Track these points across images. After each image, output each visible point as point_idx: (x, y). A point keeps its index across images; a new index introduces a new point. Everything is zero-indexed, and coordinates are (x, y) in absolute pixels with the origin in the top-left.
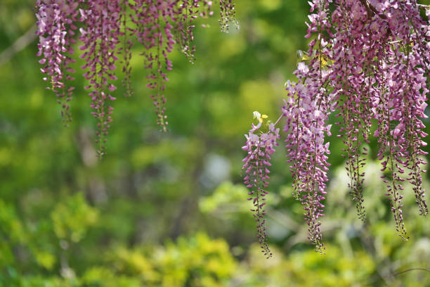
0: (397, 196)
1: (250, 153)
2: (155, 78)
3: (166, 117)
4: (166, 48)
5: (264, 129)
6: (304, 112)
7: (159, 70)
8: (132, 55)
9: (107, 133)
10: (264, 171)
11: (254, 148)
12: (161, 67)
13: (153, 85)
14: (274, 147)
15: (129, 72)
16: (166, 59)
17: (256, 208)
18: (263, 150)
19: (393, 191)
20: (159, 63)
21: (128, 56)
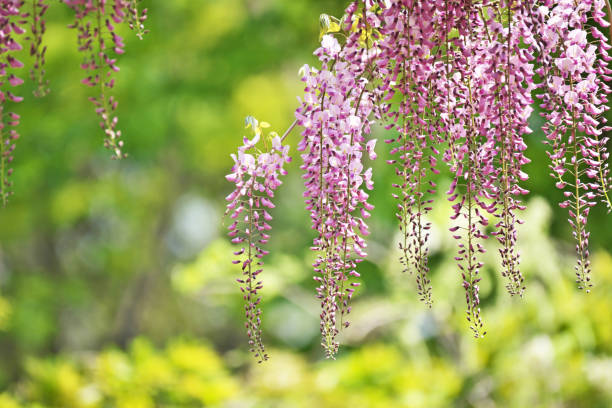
0: (473, 263)
1: (239, 185)
2: (97, 68)
3: (119, 133)
4: (112, 15)
5: (265, 146)
6: (331, 119)
7: (102, 54)
8: (46, 26)
9: (12, 158)
10: (262, 217)
11: (246, 177)
12: (105, 48)
13: (92, 81)
14: (279, 177)
15: (43, 55)
16: (113, 34)
17: (246, 278)
18: (261, 181)
19: (467, 253)
20: (102, 41)
21: (39, 29)
